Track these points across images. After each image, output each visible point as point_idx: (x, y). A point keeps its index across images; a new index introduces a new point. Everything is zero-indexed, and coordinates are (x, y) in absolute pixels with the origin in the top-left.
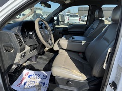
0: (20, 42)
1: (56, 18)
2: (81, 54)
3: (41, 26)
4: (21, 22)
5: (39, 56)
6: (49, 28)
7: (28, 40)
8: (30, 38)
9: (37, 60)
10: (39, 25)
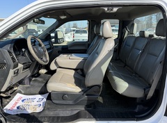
0: (13, 58)
1: (53, 35)
2: (79, 71)
3: (34, 43)
4: (13, 40)
5: (33, 79)
6: (43, 45)
7: (20, 57)
8: (23, 55)
9: (31, 83)
10: (32, 42)
